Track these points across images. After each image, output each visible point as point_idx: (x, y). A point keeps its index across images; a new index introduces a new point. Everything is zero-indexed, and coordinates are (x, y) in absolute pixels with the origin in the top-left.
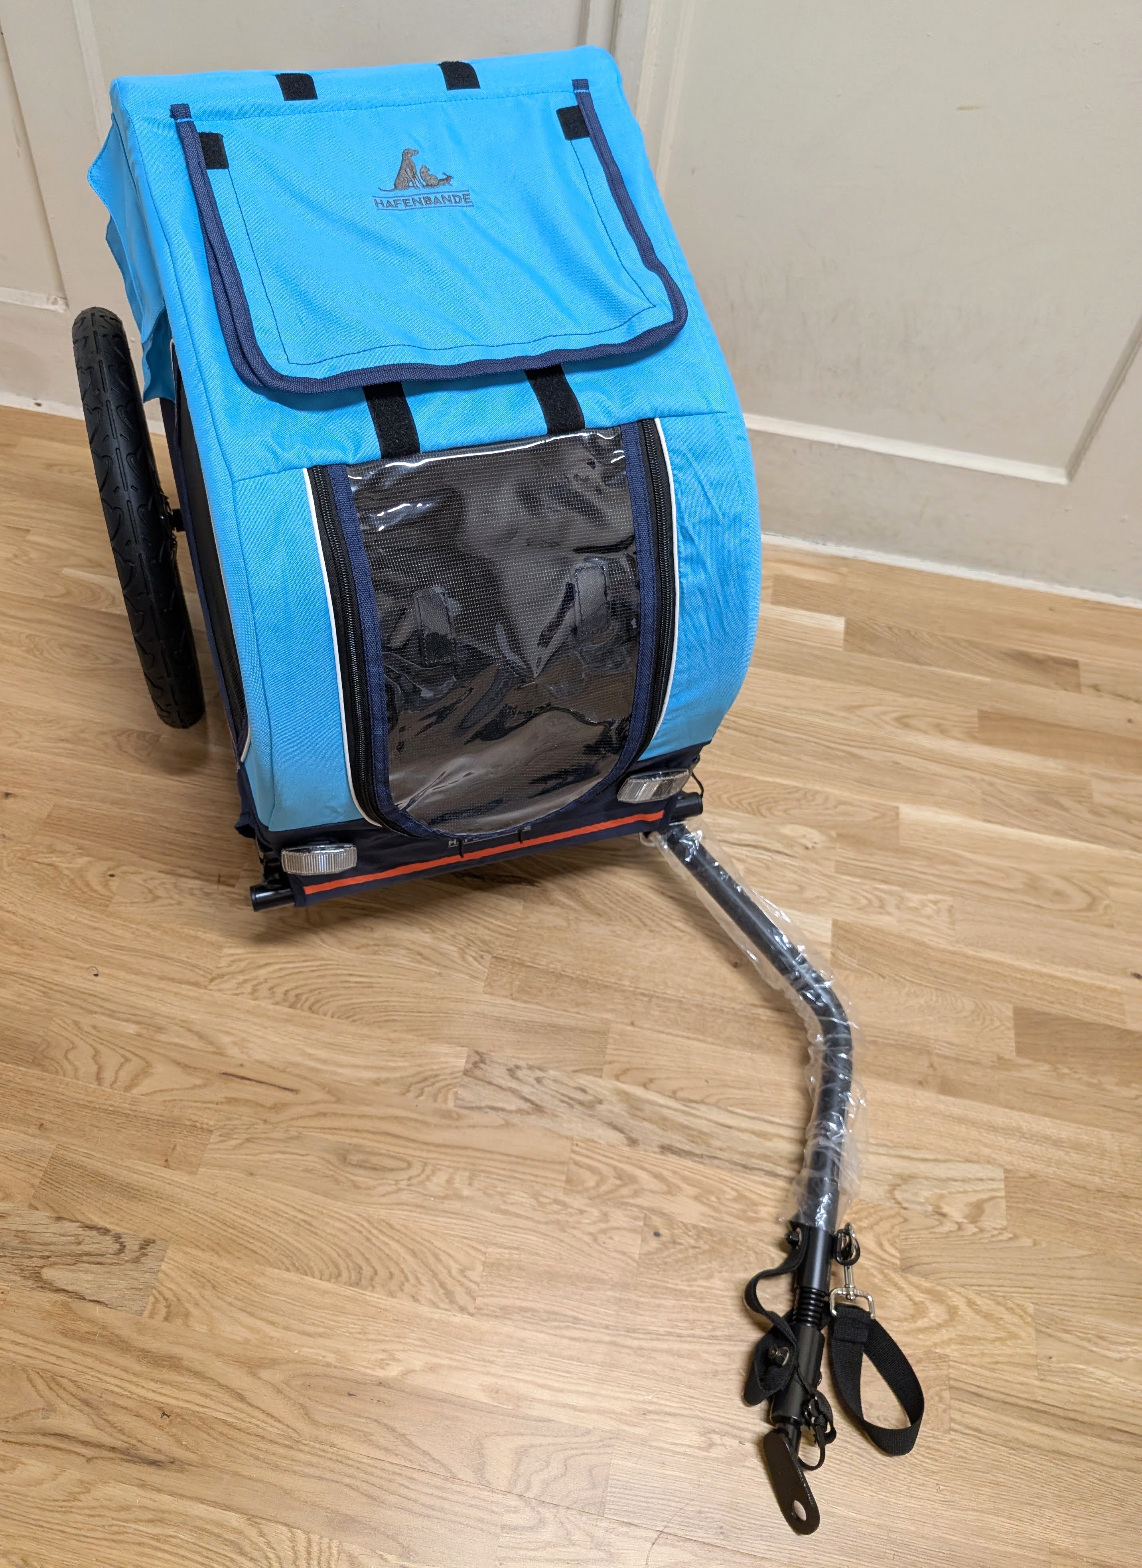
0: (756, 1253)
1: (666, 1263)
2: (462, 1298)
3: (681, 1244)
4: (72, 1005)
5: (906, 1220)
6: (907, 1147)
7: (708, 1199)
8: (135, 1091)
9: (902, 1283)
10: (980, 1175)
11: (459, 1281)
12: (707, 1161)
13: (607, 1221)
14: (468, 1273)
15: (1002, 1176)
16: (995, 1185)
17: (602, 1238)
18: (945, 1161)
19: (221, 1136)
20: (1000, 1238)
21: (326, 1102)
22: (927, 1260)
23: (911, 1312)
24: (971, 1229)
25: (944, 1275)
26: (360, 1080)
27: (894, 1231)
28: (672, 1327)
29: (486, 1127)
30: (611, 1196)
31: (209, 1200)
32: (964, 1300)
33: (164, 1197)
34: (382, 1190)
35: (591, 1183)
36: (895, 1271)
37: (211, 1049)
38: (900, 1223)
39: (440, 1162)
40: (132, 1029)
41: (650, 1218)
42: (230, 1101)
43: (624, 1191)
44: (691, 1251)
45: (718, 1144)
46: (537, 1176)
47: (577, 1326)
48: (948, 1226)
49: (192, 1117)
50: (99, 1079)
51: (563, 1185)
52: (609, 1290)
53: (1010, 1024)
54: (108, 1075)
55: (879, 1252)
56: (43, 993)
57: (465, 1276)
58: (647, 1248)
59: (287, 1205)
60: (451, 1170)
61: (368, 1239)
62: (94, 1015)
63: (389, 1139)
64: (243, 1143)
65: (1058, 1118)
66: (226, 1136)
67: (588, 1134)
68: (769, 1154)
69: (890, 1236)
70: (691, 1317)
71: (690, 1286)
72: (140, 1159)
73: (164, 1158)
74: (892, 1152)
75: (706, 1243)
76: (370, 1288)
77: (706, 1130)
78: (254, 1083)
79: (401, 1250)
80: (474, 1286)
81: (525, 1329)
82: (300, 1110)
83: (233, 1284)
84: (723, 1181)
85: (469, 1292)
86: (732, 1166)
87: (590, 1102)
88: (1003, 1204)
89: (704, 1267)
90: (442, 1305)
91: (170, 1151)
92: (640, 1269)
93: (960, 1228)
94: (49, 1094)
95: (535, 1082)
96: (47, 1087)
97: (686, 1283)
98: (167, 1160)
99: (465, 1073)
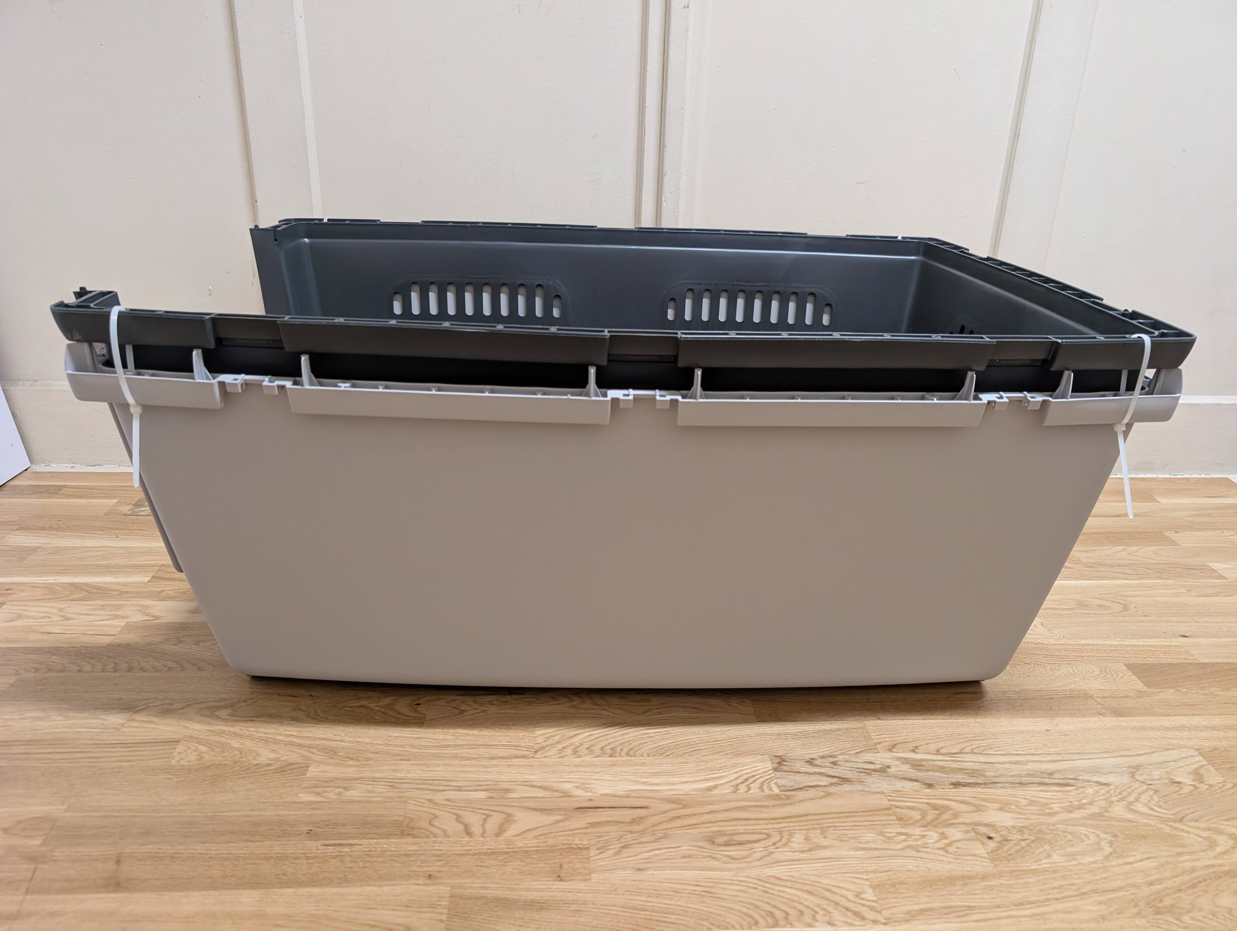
0: (1070, 834)
1: (1010, 855)
3: (1012, 840)
4: (421, 789)
5: (1156, 791)
6: (1121, 750)
7: (1009, 808)
8: (506, 835)
9: (1185, 828)
10: (1182, 756)
12: (991, 786)
13: (946, 838)
14: (863, 896)
15: (1197, 753)
16: (1197, 759)
18: (1153, 753)
19: (598, 849)
20: (1226, 787)
21: (675, 809)
22: (1190, 811)
23: (1207, 844)
24: (1203, 787)
25: (1210, 817)
26: (695, 790)
29: (814, 799)
30: (938, 821)
31: (610, 896)
33: (569, 902)
34: (758, 855)
35: (918, 817)
36: (1174, 821)
37: (557, 794)
38: (1154, 794)
39: (791, 828)
40: (483, 795)
41: (977, 829)
42: (593, 825)
43: (945, 816)
44: (1023, 844)
45: (992, 774)
46: (873, 821)
48: (1187, 789)
49: (566, 842)
50: (469, 833)
51: (897, 822)
52: (981, 881)
53: (1130, 674)
54: (476, 829)
56: (391, 786)
57: (862, 899)
59: (684, 884)
60: (804, 832)
61: (766, 892)
62: (444, 792)
63: (741, 822)
65: (1203, 715)
66: (602, 849)
67: (893, 788)
69: (1154, 802)
70: (1056, 884)
71: (1040, 865)
72: (534, 881)
73: (556, 875)
74: (1114, 755)
75: (1030, 835)
77: (975, 768)
78: (607, 809)
79: (799, 893)
80: (874, 904)
82: (657, 819)
85: (872, 908)
86: (1012, 785)
87: (881, 768)
88: (1211, 768)
91: (558, 869)
92: (995, 862)
93: (1196, 788)
94: (427, 852)
95: (832, 765)
96: (423, 848)
97: (1036, 864)
98: (559, 876)
99: (775, 770)
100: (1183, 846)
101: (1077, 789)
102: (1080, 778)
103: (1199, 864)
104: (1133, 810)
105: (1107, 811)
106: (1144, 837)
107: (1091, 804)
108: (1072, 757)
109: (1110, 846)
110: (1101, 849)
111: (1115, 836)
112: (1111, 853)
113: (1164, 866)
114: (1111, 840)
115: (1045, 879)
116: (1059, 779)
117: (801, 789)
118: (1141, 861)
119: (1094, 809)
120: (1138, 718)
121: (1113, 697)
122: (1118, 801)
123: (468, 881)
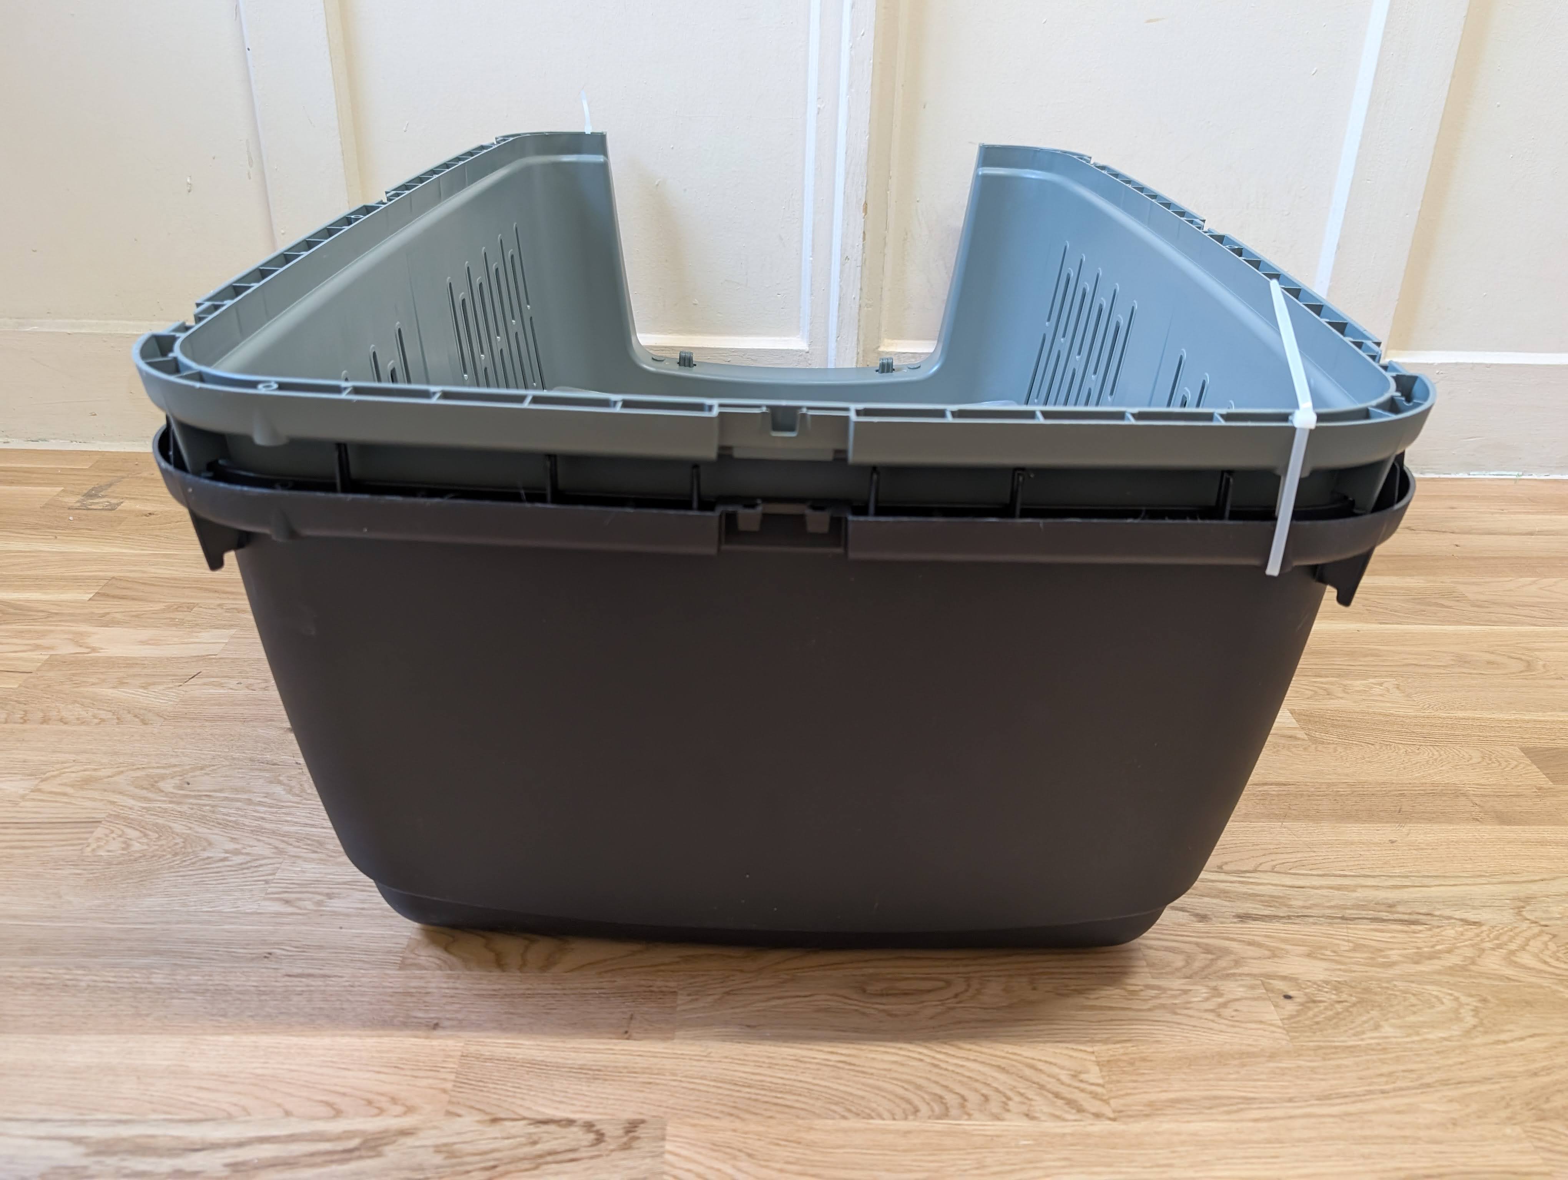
2: (1091, 1104)
11: (1077, 1088)
17: (1225, 1012)
27: (1549, 947)
28: (1370, 1085)
47: (1253, 1106)
58: (1285, 1013)
64: (724, 997)
68: (1360, 903)
76: (966, 1117)
83: (776, 1148)
84: (1329, 936)
90: (1069, 1117)
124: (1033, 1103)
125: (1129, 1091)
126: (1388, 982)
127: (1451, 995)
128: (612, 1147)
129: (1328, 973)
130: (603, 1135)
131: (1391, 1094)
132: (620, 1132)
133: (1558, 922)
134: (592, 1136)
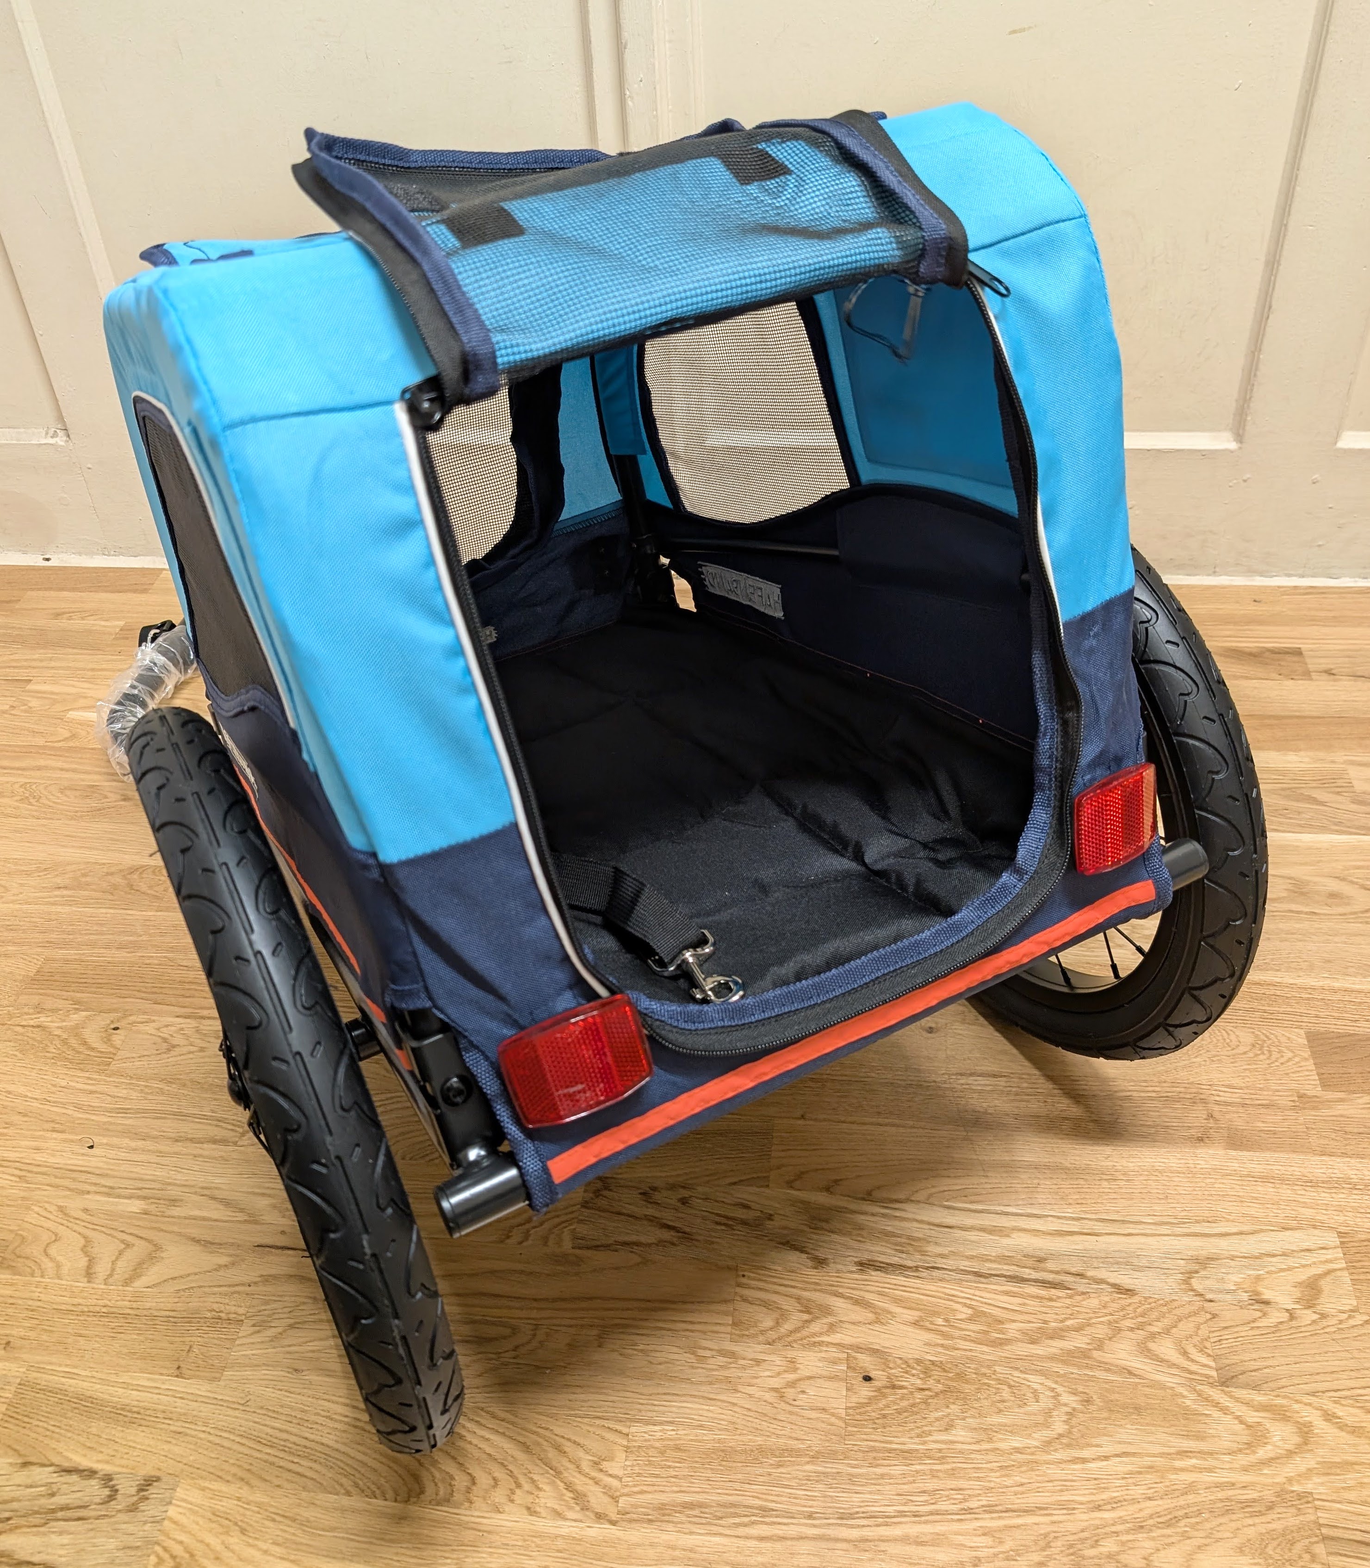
0: (1010, 1386)
1: (884, 1416)
2: (598, 1499)
3: (902, 1387)
4: (57, 1187)
5: (1214, 1316)
6: (1197, 1222)
7: (932, 1323)
8: (138, 1284)
9: (1224, 1400)
10: (1305, 1245)
11: (593, 1479)
12: (925, 1274)
13: (796, 1370)
14: (605, 1465)
15: (1337, 1241)
16: (1329, 1255)
17: (790, 1393)
18: (1252, 1233)
19: (254, 1325)
20: (1352, 1322)
22: (1253, 1365)
23: (1245, 1439)
24: (1309, 1316)
25: (1283, 1382)
27: (1200, 1332)
28: (905, 1504)
29: (618, 1268)
30: (797, 1336)
31: (237, 1413)
32: (1319, 1413)
33: (174, 1416)
35: (766, 1324)
36: (1211, 1385)
37: (240, 1218)
38: (1207, 1321)
39: (557, 1322)
40: (136, 1206)
41: (856, 1359)
42: (265, 1280)
43: (815, 1327)
44: (918, 1396)
45: (938, 1250)
46: (690, 1324)
47: (767, 1520)
48: (1276, 1317)
49: (215, 1306)
50: (89, 1274)
51: (726, 1330)
52: (808, 1463)
53: (1307, 1055)
54: (102, 1269)
55: (1186, 1364)
56: (20, 1177)
57: (601, 1470)
58: (854, 1399)
60: (570, 1331)
62: (85, 1196)
64: (285, 1331)
66: (260, 1326)
67: (757, 1260)
68: (1007, 1254)
69: (1196, 1339)
70: (931, 1485)
71: (924, 1443)
72: (142, 1371)
73: (176, 1365)
74: (1178, 1230)
75: (938, 1381)
76: (467, 1504)
77: (915, 1234)
79: (506, 1446)
80: (615, 1483)
81: (691, 1533)
83: (271, 1524)
84: (951, 1298)
85: (609, 1491)
86: (961, 1276)
87: (756, 1219)
88: (1346, 1277)
89: (939, 1414)
90: (570, 1515)
91: (184, 1353)
92: (849, 1428)
93: (1292, 1317)
94: (20, 1302)
95: (679, 1204)
96: (17, 1294)
97: (917, 1440)
98: (179, 1368)
99: (585, 1205)
100: (1200, 1437)
101: (1070, 1297)
102: (1089, 1274)
103: (1207, 1478)
104: (1149, 1350)
105: (1100, 1348)
106: (1138, 1409)
107: (1078, 1329)
108: (1099, 1227)
109: (1066, 1422)
110: (1046, 1425)
111: (1088, 1401)
112: (1061, 1436)
113: (1140, 1473)
114: (1074, 1409)
115: (917, 1472)
116: (1052, 1272)
117: (607, 1247)
118: (1106, 1458)
119: (1079, 1341)
120: (1268, 1155)
121: (1244, 1105)
122: (1132, 1329)
123: (54, 1359)
124: (541, 1494)
125: (645, 1488)
126: (989, 1367)
127: (1052, 1390)
128: (119, 1507)
129: (926, 1349)
130: (117, 1491)
131: (923, 1518)
132: (133, 1490)
133: (1228, 1297)
134: (107, 1492)
